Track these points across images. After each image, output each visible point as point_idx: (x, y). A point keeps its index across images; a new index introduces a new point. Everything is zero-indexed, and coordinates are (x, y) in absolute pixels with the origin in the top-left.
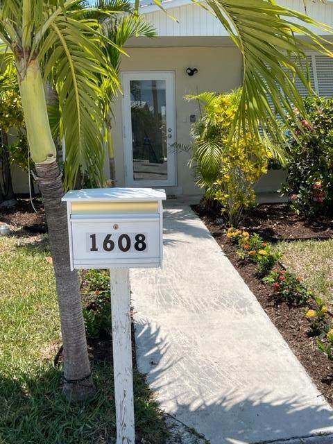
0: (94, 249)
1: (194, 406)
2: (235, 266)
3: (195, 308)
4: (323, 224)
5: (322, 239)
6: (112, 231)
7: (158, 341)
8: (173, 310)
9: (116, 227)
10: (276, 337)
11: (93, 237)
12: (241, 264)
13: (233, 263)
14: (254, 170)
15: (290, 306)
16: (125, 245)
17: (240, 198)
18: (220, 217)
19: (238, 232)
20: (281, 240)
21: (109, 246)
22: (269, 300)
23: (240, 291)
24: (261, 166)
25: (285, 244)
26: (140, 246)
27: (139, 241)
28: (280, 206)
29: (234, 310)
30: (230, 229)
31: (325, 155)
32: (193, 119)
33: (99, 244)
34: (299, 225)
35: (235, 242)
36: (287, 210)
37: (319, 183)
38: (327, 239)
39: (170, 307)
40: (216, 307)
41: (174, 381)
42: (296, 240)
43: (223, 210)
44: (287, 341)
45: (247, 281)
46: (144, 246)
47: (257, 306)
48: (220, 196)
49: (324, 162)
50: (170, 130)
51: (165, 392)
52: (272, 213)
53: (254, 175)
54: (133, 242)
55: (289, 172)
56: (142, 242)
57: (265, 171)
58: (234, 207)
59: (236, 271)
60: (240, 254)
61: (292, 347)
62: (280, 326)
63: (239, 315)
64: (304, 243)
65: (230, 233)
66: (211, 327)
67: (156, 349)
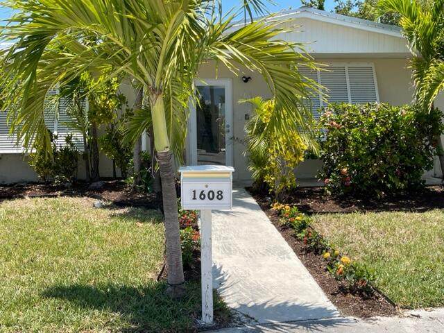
0: (194, 198)
1: (250, 305)
2: (279, 230)
3: (249, 255)
4: (350, 202)
5: (347, 213)
6: (204, 189)
7: (222, 272)
8: (233, 256)
9: (207, 186)
10: (305, 272)
11: (194, 192)
12: (283, 229)
13: (278, 229)
14: (294, 159)
15: (316, 253)
16: (211, 197)
17: (284, 181)
18: (269, 196)
19: (282, 206)
20: (316, 213)
21: (202, 196)
22: (302, 251)
23: (282, 246)
24: (299, 156)
25: (317, 216)
26: (220, 197)
27: (219, 195)
28: (318, 189)
29: (277, 257)
30: (275, 204)
31: (350, 148)
32: (247, 117)
33: (197, 196)
34: (331, 202)
35: (279, 214)
36: (322, 192)
37: (345, 170)
38: (351, 213)
39: (231, 254)
40: (264, 255)
41: (235, 293)
42: (328, 213)
43: (271, 190)
44: (311, 274)
45: (287, 240)
46: (222, 197)
47: (293, 254)
48: (269, 179)
49: (349, 154)
50: (228, 126)
51: (230, 298)
52: (311, 194)
53: (294, 162)
54: (216, 195)
55: (325, 161)
56: (221, 195)
57: (302, 159)
58: (279, 187)
59: (280, 234)
60: (283, 221)
61: (315, 277)
62: (307, 266)
63: (280, 259)
64: (333, 215)
65: (276, 207)
66: (260, 266)
67: (221, 277)
